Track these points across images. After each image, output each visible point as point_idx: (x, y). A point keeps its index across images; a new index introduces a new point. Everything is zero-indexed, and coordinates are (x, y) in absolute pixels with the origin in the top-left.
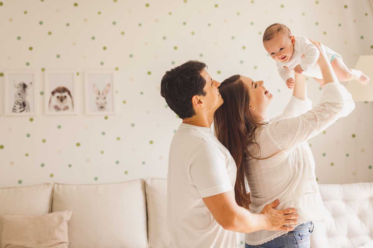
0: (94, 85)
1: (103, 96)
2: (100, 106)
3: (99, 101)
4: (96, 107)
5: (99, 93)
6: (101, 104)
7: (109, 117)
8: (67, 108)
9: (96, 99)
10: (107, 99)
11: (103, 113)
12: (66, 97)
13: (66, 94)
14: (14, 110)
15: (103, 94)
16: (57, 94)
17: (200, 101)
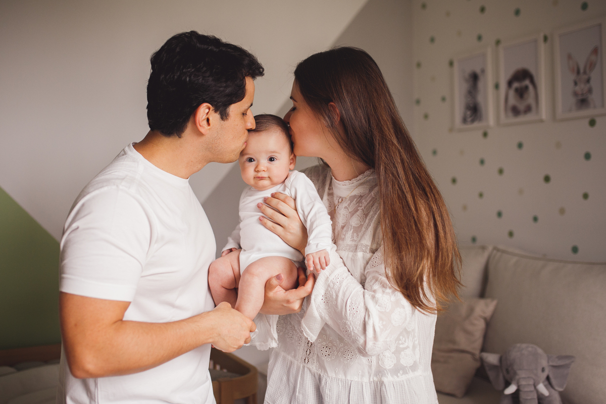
0: (570, 57)
1: (585, 77)
2: (580, 97)
3: (578, 89)
4: (572, 101)
5: (578, 72)
6: (582, 94)
7: (598, 120)
8: (528, 109)
9: (572, 84)
10: (592, 82)
11: (588, 112)
12: (527, 88)
13: (527, 82)
14: (465, 120)
15: (585, 72)
16: (516, 85)
17: (208, 120)
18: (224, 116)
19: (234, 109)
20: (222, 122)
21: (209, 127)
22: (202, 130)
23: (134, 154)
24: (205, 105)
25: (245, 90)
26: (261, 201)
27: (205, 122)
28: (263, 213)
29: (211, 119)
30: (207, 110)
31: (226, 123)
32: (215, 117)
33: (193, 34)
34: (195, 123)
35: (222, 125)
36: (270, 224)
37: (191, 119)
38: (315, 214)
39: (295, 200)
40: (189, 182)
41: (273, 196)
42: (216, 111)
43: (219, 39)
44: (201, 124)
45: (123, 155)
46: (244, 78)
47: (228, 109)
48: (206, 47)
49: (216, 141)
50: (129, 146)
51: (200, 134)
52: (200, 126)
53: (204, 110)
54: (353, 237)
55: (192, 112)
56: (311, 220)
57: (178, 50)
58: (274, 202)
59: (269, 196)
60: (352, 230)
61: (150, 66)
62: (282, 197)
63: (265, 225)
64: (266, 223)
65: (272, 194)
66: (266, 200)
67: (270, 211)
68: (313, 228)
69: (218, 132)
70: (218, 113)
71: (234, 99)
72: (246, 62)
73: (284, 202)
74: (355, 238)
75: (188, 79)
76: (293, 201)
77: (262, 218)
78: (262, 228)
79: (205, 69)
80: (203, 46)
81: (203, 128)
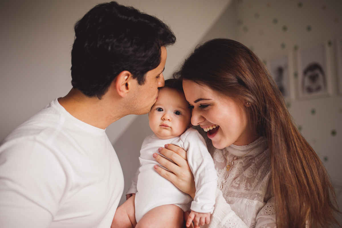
17: (127, 85)
18: (141, 81)
19: (150, 75)
20: (139, 86)
21: (127, 91)
22: (121, 94)
23: (57, 106)
24: (125, 72)
25: (160, 58)
26: (156, 151)
27: (124, 86)
28: (158, 162)
29: (129, 84)
30: (126, 77)
31: (143, 87)
32: (133, 83)
33: (114, 4)
34: (115, 87)
35: (139, 89)
36: (164, 172)
37: (112, 84)
38: (204, 169)
39: (187, 151)
40: (106, 132)
41: (167, 147)
42: (134, 77)
43: (137, 10)
44: (121, 89)
45: (48, 107)
46: (160, 48)
47: (145, 75)
48: (126, 17)
49: (133, 101)
50: (55, 100)
51: (120, 97)
52: (120, 91)
53: (123, 77)
54: (246, 186)
55: (114, 77)
56: (200, 175)
57: (100, 20)
58: (168, 153)
59: (163, 146)
60: (246, 180)
61: (74, 34)
62: (175, 148)
63: (159, 173)
64: (160, 171)
65: (165, 145)
66: (160, 150)
67: (164, 161)
68: (202, 183)
69: (135, 94)
70: (136, 79)
71: (150, 67)
72: (161, 32)
73: (177, 153)
74: (249, 188)
75: (110, 48)
76: (184, 152)
77: (157, 167)
78: (156, 175)
79: (126, 40)
80: (123, 17)
81: (123, 92)
